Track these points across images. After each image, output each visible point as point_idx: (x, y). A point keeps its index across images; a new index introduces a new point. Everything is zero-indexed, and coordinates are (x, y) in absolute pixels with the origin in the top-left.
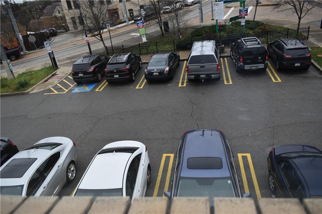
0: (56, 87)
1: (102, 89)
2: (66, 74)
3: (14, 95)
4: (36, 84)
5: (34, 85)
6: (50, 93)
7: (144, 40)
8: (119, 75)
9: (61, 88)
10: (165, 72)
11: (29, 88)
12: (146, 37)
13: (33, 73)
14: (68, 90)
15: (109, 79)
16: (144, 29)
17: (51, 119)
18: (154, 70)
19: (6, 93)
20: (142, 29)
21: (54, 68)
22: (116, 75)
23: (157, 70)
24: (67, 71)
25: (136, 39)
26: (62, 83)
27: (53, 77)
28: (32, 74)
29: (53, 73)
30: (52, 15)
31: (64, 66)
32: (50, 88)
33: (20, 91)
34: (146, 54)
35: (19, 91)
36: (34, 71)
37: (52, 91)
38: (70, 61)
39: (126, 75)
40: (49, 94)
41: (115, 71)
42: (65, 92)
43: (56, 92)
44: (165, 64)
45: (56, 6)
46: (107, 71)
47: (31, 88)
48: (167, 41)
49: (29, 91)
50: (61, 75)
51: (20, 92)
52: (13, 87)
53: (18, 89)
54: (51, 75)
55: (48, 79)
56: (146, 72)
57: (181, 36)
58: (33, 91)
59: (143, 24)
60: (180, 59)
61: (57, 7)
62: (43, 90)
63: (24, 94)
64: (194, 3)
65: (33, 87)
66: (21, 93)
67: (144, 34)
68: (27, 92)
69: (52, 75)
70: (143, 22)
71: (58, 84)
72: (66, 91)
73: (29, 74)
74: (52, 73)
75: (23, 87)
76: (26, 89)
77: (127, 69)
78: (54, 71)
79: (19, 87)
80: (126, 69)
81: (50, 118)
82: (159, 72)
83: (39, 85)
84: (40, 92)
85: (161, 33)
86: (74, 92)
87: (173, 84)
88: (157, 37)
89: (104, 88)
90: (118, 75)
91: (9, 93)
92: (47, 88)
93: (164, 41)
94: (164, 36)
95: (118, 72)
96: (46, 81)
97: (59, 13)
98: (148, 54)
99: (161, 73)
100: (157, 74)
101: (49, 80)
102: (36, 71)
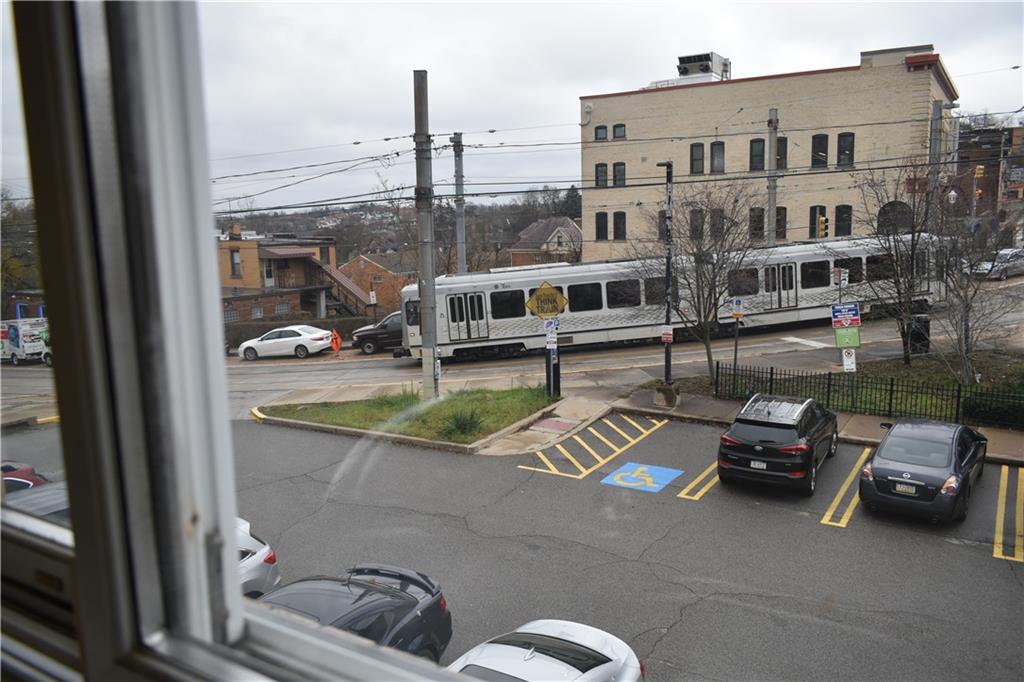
0: (551, 452)
1: (700, 494)
2: (584, 421)
3: (434, 448)
4: (496, 431)
5: (491, 432)
6: (536, 467)
7: (850, 364)
8: (768, 463)
9: (568, 461)
10: (943, 492)
11: (479, 439)
12: (857, 358)
13: (488, 395)
14: (590, 470)
15: (732, 469)
16: (855, 330)
17: (539, 551)
18: (900, 474)
19: (415, 438)
20: (850, 330)
21: (549, 394)
22: (758, 460)
23: (914, 476)
24: (587, 414)
25: (803, 356)
26: (569, 444)
27: (545, 422)
28: (485, 397)
29: (545, 410)
30: (539, 248)
31: (577, 395)
32: (535, 454)
33: (453, 442)
34: (846, 411)
35: (450, 440)
36: (491, 392)
37: (542, 462)
38: (593, 384)
39: (794, 468)
40: (532, 469)
41: (759, 448)
42: (580, 477)
43: (554, 471)
44: (945, 463)
45: (556, 225)
46: (730, 441)
47: (483, 441)
48: (923, 383)
49: (476, 447)
50: (569, 421)
51: (453, 444)
52: (434, 426)
53: (448, 434)
54: (539, 414)
55: (531, 424)
56: (867, 475)
57: (978, 377)
58: (487, 450)
59: (854, 315)
60: (987, 454)
61: (559, 228)
62: (514, 452)
63: (460, 452)
64: (1009, 273)
65: (490, 437)
66: (455, 447)
67: (852, 348)
68: (472, 449)
69: (544, 413)
70: (856, 310)
71: (558, 446)
72: (585, 472)
73: (479, 395)
74: (544, 407)
75: (463, 432)
76: (469, 438)
77: (801, 449)
78: (550, 405)
79: (453, 430)
80: (797, 449)
81: (536, 547)
82: (921, 486)
83: (502, 437)
84: (505, 456)
85: (902, 352)
86: (609, 483)
87: (967, 542)
88: (882, 362)
89: (706, 493)
90: (764, 462)
91: (423, 440)
92: (527, 450)
93: (913, 382)
94: (913, 363)
95: (769, 452)
96: (525, 428)
97: (560, 244)
98: (855, 413)
99: (928, 491)
100: (912, 490)
101: (532, 428)
102: (498, 392)
